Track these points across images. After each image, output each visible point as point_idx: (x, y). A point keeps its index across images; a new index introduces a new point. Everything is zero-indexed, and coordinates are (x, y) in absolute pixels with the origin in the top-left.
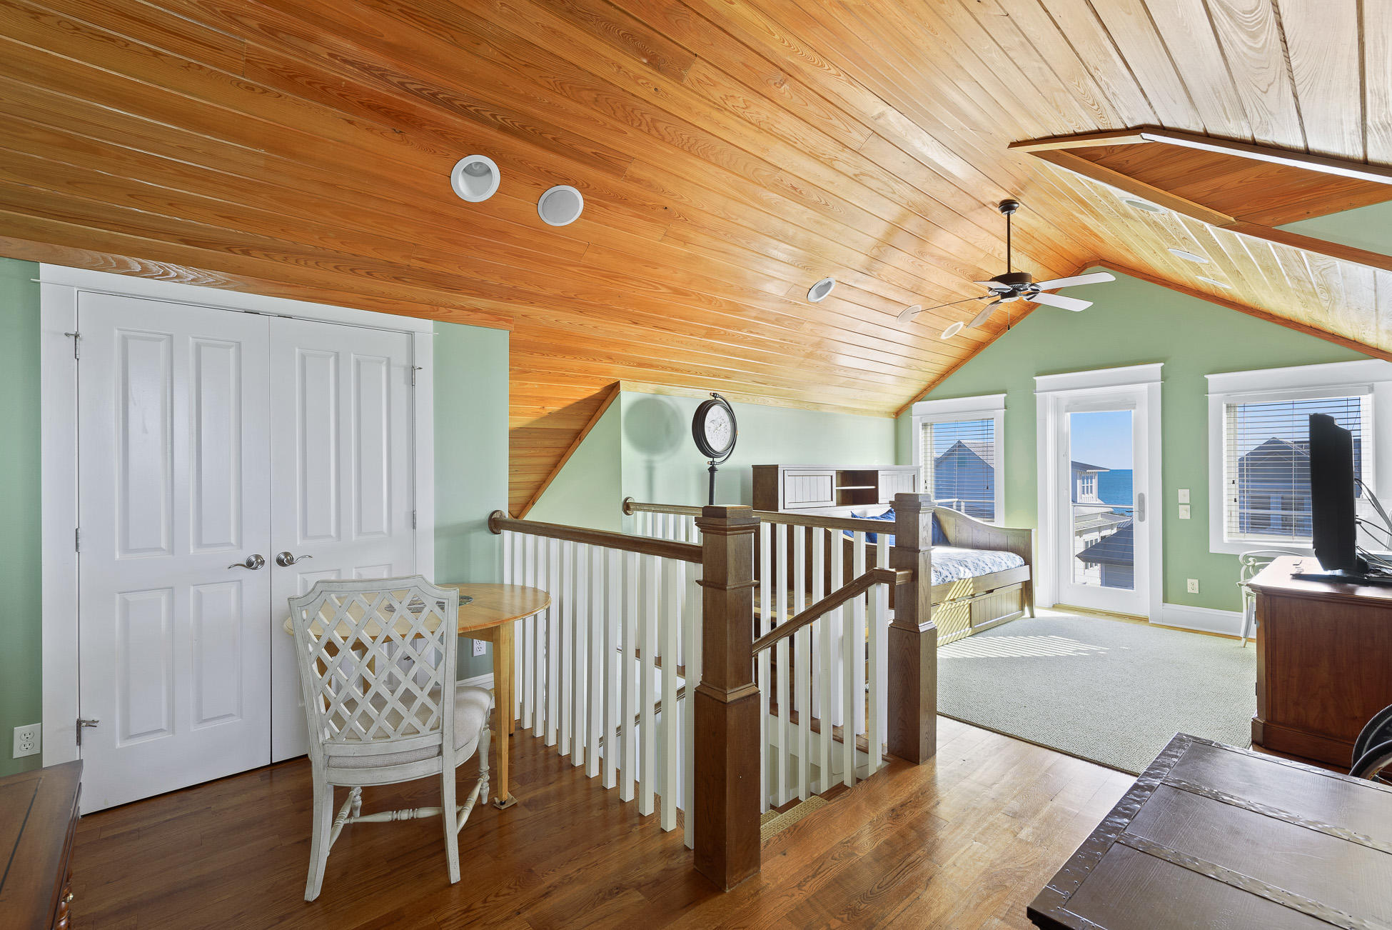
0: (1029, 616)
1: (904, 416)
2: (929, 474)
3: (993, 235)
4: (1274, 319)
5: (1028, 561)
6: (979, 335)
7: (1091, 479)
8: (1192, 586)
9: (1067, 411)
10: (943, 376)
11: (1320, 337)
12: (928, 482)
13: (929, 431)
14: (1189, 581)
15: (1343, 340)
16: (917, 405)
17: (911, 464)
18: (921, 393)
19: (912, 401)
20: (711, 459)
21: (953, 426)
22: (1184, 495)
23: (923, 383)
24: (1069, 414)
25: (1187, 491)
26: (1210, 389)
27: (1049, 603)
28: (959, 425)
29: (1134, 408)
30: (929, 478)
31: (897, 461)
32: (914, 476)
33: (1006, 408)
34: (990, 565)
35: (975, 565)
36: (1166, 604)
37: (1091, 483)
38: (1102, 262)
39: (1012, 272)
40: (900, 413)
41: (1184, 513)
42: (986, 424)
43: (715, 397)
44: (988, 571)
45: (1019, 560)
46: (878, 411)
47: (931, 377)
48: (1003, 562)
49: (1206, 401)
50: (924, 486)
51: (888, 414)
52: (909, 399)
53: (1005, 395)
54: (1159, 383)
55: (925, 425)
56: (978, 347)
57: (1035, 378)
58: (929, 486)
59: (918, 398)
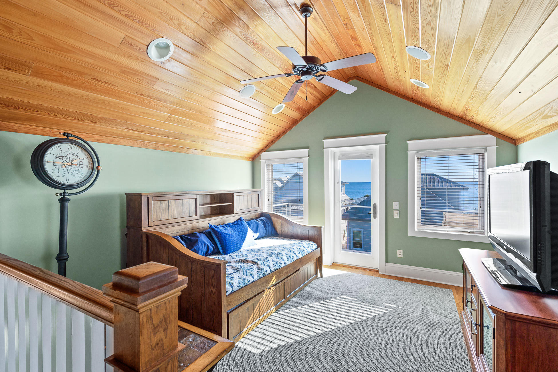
0: (320, 276)
1: (257, 159)
2: (270, 192)
3: (298, 37)
4: (440, 112)
5: (319, 246)
6: (295, 115)
7: (343, 187)
8: (400, 253)
9: (339, 159)
10: (277, 138)
11: (462, 122)
12: (270, 197)
13: (270, 168)
14: (398, 251)
15: (473, 124)
16: (263, 154)
17: (261, 188)
18: (266, 147)
19: (261, 151)
20: (62, 191)
21: (282, 166)
22: (396, 205)
23: (266, 141)
24: (340, 161)
25: (397, 203)
26: (409, 149)
27: (330, 263)
28: (286, 166)
29: (372, 158)
30: (270, 195)
31: (253, 186)
32: (259, 195)
33: (309, 156)
34: (297, 254)
35: (288, 256)
36: (387, 263)
37: (343, 188)
38: (357, 77)
39: (308, 55)
40: (254, 159)
41: (396, 215)
42: (299, 165)
43: (67, 136)
44: (296, 258)
45: (314, 245)
46: (241, 157)
47: (270, 138)
48: (305, 249)
49: (407, 155)
50: (267, 199)
51: (248, 159)
52: (259, 150)
53: (308, 150)
54: (385, 145)
55: (268, 165)
56: (295, 122)
57: (323, 140)
58: (270, 199)
59: (264, 150)
